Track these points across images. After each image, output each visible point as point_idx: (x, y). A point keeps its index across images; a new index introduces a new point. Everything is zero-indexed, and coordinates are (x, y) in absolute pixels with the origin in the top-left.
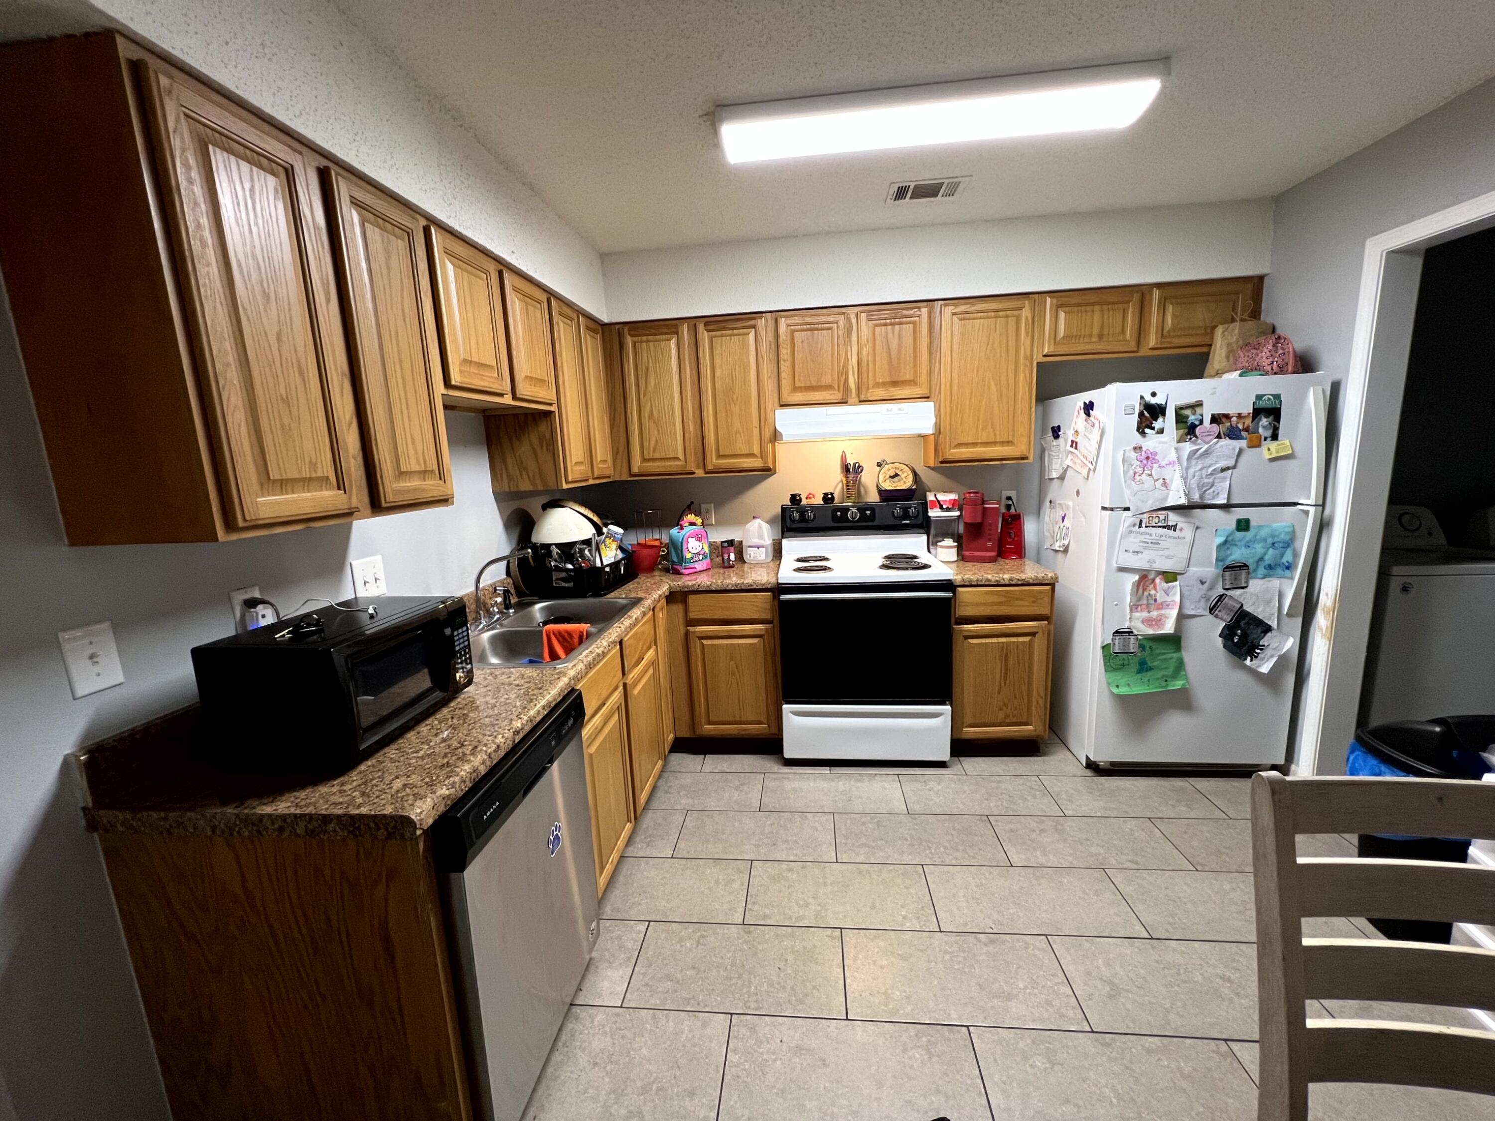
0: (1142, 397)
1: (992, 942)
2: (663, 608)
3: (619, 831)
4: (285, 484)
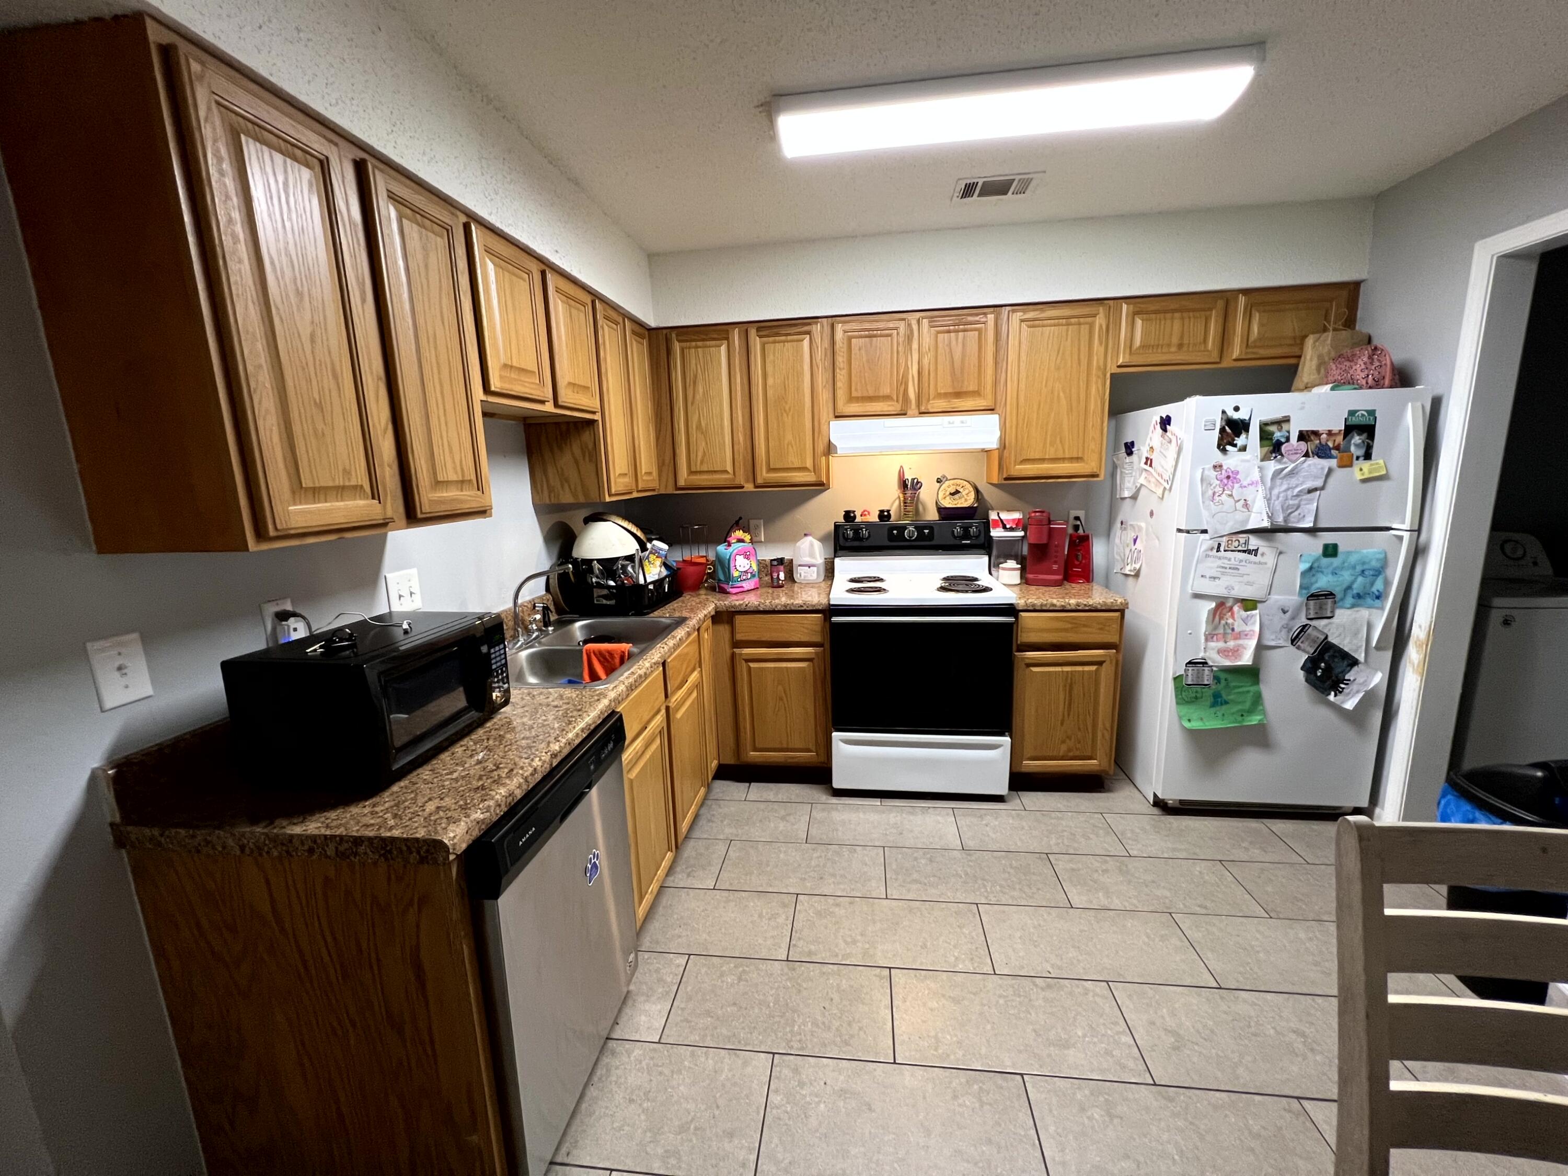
0: (1224, 412)
1: (1049, 986)
2: (709, 628)
3: (659, 860)
4: (316, 492)
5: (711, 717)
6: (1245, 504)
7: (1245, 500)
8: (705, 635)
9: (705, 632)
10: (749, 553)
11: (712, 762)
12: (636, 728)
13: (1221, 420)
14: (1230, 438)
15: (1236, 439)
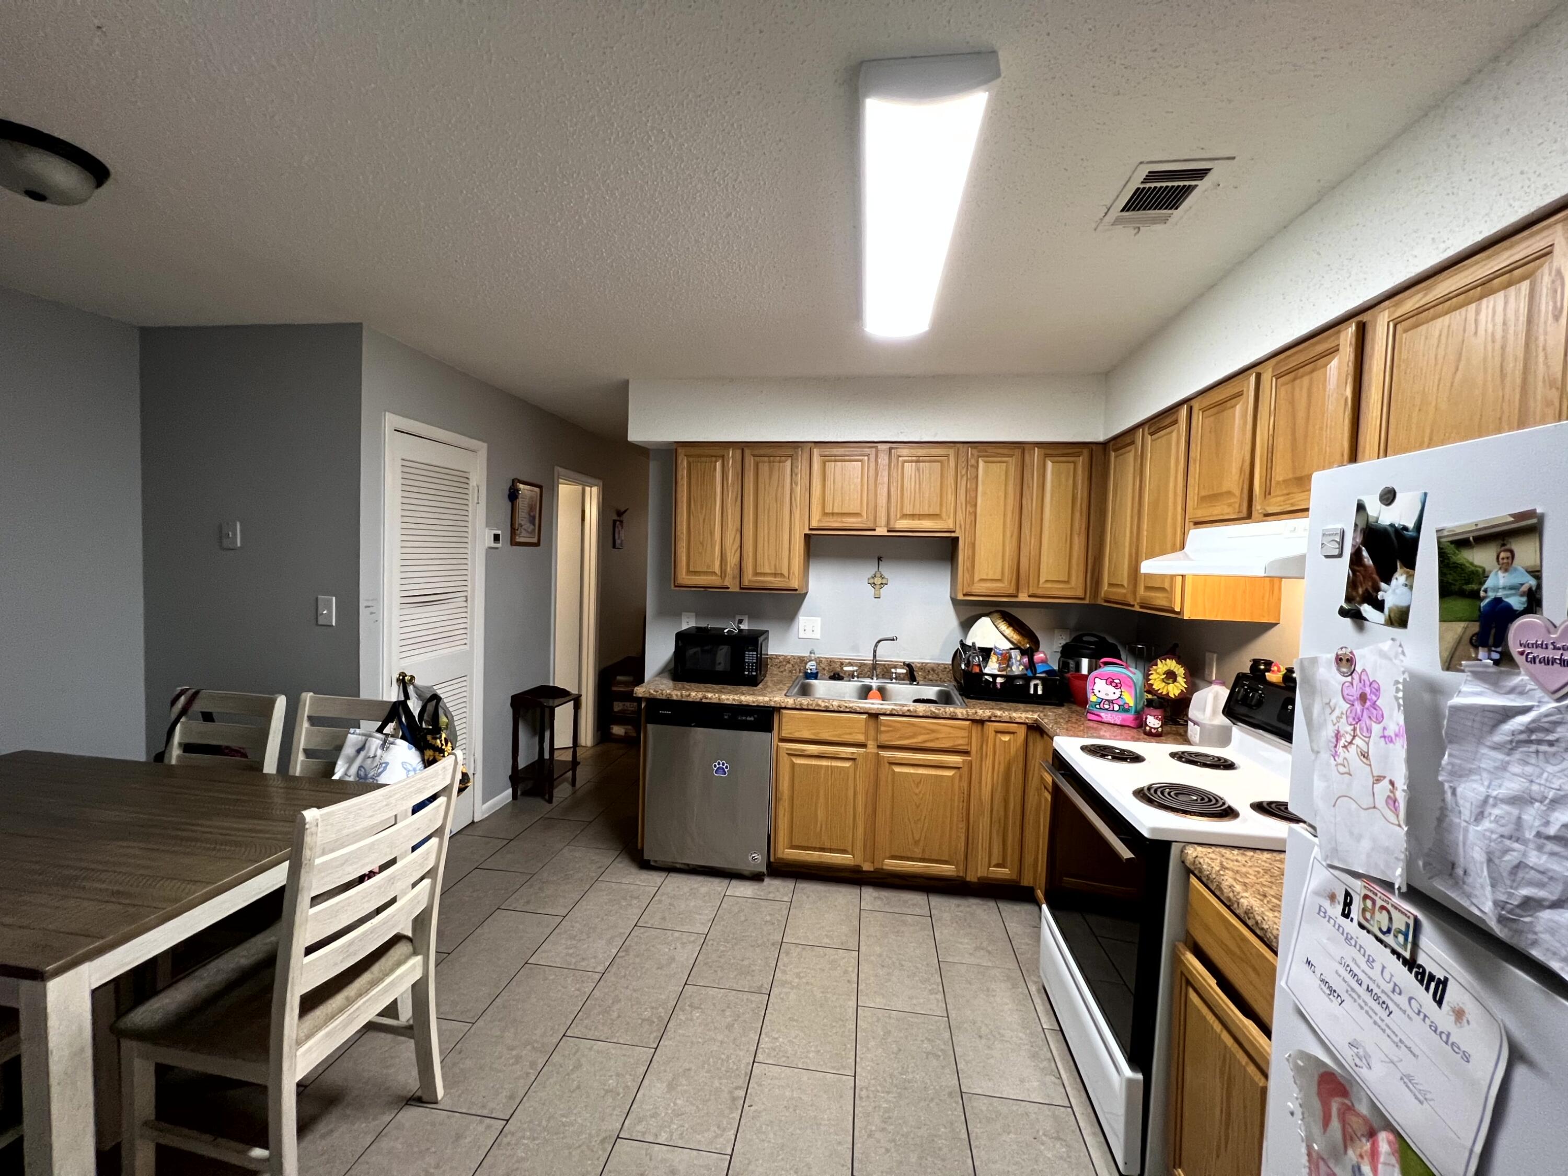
0: (1361, 507)
2: (1013, 733)
3: (827, 845)
4: (696, 573)
5: (1002, 821)
6: (1392, 795)
7: (1392, 783)
8: (999, 735)
9: (997, 732)
10: (1117, 681)
11: (994, 862)
12: (806, 735)
13: (1355, 530)
14: (1370, 584)
15: (1383, 585)
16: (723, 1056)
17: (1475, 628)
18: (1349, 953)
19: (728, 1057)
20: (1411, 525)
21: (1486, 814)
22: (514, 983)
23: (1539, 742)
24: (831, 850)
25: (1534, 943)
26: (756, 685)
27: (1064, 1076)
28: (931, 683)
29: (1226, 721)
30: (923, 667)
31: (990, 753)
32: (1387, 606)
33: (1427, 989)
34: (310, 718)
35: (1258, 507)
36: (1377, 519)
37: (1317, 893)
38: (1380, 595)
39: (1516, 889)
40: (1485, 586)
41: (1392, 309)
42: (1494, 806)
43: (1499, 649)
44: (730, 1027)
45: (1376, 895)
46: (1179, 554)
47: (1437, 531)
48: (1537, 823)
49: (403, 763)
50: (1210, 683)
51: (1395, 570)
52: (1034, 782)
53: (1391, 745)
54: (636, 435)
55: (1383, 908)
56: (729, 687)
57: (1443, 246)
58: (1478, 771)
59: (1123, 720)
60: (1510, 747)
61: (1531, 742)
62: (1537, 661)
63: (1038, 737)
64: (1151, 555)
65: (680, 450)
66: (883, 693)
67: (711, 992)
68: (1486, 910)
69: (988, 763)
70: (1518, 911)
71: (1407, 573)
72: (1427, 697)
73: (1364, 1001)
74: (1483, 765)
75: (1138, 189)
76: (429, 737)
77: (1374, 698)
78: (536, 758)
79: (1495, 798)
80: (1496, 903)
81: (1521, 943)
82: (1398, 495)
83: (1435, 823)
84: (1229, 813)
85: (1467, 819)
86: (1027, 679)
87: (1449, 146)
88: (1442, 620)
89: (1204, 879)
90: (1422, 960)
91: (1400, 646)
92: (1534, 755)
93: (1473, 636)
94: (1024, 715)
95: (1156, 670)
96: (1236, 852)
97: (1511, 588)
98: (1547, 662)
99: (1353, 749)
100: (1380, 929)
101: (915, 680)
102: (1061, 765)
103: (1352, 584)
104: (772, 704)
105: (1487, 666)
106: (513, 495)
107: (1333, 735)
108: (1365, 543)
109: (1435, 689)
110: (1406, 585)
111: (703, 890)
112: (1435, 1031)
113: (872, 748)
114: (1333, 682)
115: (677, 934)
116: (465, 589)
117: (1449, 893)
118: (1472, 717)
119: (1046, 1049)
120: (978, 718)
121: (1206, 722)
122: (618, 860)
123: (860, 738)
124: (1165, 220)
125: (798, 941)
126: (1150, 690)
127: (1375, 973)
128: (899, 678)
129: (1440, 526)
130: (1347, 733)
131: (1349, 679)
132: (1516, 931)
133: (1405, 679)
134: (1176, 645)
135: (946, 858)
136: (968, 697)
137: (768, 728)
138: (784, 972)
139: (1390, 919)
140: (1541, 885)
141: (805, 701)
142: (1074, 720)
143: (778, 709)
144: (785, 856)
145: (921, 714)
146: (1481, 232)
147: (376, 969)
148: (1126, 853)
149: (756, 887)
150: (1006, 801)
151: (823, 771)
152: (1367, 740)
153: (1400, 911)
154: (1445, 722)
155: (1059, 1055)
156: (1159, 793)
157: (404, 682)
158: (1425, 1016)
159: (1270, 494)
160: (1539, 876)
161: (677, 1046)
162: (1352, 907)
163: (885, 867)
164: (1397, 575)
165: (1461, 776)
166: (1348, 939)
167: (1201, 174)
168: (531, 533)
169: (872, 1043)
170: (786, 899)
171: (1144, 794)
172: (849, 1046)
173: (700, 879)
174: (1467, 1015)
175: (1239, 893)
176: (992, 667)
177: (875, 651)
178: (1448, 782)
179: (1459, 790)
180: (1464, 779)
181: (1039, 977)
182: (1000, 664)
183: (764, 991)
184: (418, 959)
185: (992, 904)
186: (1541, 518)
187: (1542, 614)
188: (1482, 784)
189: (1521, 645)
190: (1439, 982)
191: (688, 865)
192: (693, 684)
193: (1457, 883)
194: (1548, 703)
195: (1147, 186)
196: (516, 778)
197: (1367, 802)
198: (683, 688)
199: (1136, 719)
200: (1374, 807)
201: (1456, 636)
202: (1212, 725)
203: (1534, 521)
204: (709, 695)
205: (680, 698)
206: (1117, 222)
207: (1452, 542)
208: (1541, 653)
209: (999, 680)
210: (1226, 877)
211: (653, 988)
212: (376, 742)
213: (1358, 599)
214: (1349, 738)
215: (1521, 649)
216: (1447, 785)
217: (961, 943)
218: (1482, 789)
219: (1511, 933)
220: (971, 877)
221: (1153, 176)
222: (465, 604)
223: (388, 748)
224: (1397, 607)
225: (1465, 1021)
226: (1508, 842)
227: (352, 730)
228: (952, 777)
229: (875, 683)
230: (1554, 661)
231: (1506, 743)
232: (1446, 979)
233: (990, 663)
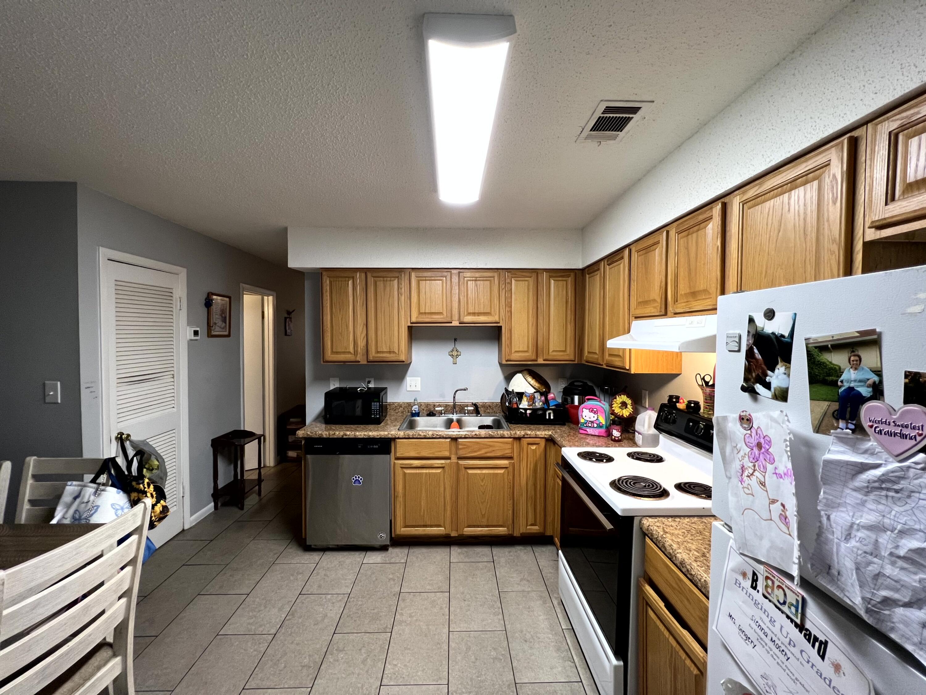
0: (751, 320)
2: (538, 444)
3: (429, 523)
4: (337, 353)
5: (533, 497)
6: (783, 513)
7: (783, 505)
8: (530, 446)
9: (529, 444)
10: (595, 410)
11: (529, 523)
12: (413, 454)
13: (748, 335)
14: (760, 371)
15: (769, 373)
16: (359, 685)
17: (836, 406)
18: (758, 614)
19: (363, 686)
20: (786, 334)
21: (852, 536)
22: (207, 652)
23: (888, 489)
24: (431, 526)
25: (892, 629)
26: (379, 423)
27: (576, 660)
28: (489, 415)
29: (656, 432)
30: (484, 405)
31: (525, 457)
32: (773, 386)
33: (813, 646)
34: (34, 477)
35: (670, 309)
36: (763, 329)
37: (733, 570)
38: (768, 379)
39: (878, 590)
40: (841, 379)
41: (742, 195)
42: (858, 530)
43: (854, 422)
44: (364, 662)
45: (774, 577)
46: (627, 336)
47: (805, 339)
48: (890, 546)
49: (112, 505)
50: (646, 409)
51: (778, 364)
52: (551, 472)
53: (781, 480)
54: (293, 263)
55: (779, 587)
56: (362, 426)
57: (768, 160)
58: (845, 504)
59: (599, 433)
60: (866, 490)
61: (882, 489)
62: (883, 433)
63: (552, 445)
64: (612, 337)
65: (324, 273)
66: (460, 423)
67: (352, 637)
68: (857, 602)
69: (524, 464)
70: (879, 605)
71: (786, 366)
72: (803, 449)
73: (770, 648)
74: (847, 501)
75: (600, 117)
76: (134, 483)
77: (767, 447)
78: (232, 479)
79: (858, 525)
80: (863, 598)
81: (883, 628)
82: (776, 314)
83: (815, 537)
84: (664, 494)
85: (840, 538)
86: (544, 410)
87: (769, 102)
88: (811, 399)
89: (654, 540)
90: (808, 625)
91: (786, 415)
92: (884, 498)
93: (835, 411)
94: (543, 433)
95: (616, 402)
96: (670, 520)
97: (860, 381)
98: (890, 434)
99: (754, 478)
100: (778, 601)
101: (479, 414)
102: (566, 465)
103: (748, 370)
104: (390, 436)
105: (847, 434)
106: (208, 303)
107: (740, 467)
108: (755, 343)
109: (808, 444)
110: (785, 374)
111: (348, 561)
112: (821, 676)
113: (454, 459)
114: (738, 433)
115: (329, 596)
116: (172, 369)
117: (829, 587)
118: (839, 468)
119: (564, 644)
120: (517, 436)
121: (646, 432)
122: (290, 546)
123: (447, 454)
124: (615, 138)
125: (410, 591)
126: (613, 413)
127: (776, 630)
128: (469, 413)
129: (808, 336)
130: (749, 467)
131: (749, 432)
132: (879, 620)
133: (790, 438)
134: (626, 387)
135: (500, 523)
136: (511, 423)
137: (388, 452)
138: (402, 614)
139: (785, 595)
140: (897, 590)
141: (410, 433)
142: (572, 434)
143: (394, 439)
144: (402, 533)
145: (483, 436)
146: (789, 152)
147: (77, 678)
148: (608, 526)
149: (383, 555)
150: (535, 485)
151: (424, 477)
152: (764, 474)
153: (791, 590)
154: (821, 470)
155: (572, 646)
156: (624, 484)
157: (121, 439)
158: (813, 665)
159: (677, 301)
160: (893, 583)
161: (327, 683)
162: (758, 583)
163: (464, 533)
164: (778, 366)
165: (833, 508)
166: (756, 604)
167: (635, 110)
168: (223, 328)
169: (459, 658)
170: (403, 561)
171: (616, 484)
172: (444, 662)
173: (346, 554)
174: (843, 669)
175: (675, 550)
176: (524, 404)
177: (454, 397)
178: (823, 510)
179: (832, 517)
180: (835, 510)
181: (558, 594)
182: (528, 402)
183: (388, 630)
184: (118, 660)
185: (529, 548)
186: (880, 335)
187: (884, 401)
188: (848, 514)
189: (870, 421)
190: (821, 643)
191: (338, 545)
192: (337, 426)
193: (833, 580)
194: (892, 462)
195: (605, 115)
196: (217, 495)
197: (766, 515)
198: (331, 429)
199: (606, 432)
200: (771, 520)
201: (822, 411)
202: (649, 434)
203: (875, 337)
204: (348, 433)
205: (328, 436)
206: (588, 137)
207: (816, 347)
208: (886, 429)
209: (528, 412)
210: (667, 539)
211: (311, 640)
212: (90, 490)
213: (752, 380)
214: (751, 471)
215: (871, 424)
216: (822, 513)
217: (512, 577)
218: (849, 518)
219: (876, 621)
220: (516, 534)
221: (608, 110)
222: (172, 380)
223: (99, 495)
224: (780, 387)
225: (842, 672)
226: (870, 557)
227: (69, 483)
228: (503, 474)
229: (455, 417)
230: (895, 434)
231: (864, 487)
232: (826, 643)
233: (523, 402)
